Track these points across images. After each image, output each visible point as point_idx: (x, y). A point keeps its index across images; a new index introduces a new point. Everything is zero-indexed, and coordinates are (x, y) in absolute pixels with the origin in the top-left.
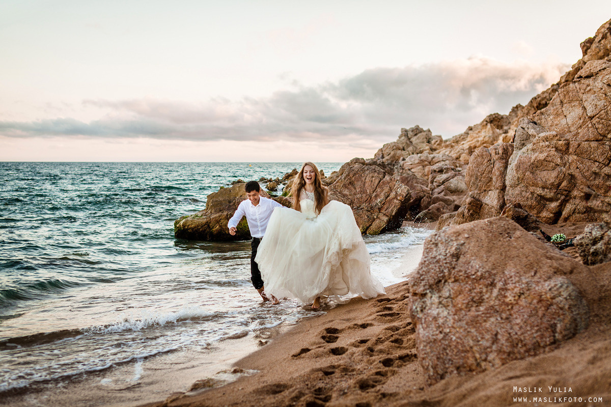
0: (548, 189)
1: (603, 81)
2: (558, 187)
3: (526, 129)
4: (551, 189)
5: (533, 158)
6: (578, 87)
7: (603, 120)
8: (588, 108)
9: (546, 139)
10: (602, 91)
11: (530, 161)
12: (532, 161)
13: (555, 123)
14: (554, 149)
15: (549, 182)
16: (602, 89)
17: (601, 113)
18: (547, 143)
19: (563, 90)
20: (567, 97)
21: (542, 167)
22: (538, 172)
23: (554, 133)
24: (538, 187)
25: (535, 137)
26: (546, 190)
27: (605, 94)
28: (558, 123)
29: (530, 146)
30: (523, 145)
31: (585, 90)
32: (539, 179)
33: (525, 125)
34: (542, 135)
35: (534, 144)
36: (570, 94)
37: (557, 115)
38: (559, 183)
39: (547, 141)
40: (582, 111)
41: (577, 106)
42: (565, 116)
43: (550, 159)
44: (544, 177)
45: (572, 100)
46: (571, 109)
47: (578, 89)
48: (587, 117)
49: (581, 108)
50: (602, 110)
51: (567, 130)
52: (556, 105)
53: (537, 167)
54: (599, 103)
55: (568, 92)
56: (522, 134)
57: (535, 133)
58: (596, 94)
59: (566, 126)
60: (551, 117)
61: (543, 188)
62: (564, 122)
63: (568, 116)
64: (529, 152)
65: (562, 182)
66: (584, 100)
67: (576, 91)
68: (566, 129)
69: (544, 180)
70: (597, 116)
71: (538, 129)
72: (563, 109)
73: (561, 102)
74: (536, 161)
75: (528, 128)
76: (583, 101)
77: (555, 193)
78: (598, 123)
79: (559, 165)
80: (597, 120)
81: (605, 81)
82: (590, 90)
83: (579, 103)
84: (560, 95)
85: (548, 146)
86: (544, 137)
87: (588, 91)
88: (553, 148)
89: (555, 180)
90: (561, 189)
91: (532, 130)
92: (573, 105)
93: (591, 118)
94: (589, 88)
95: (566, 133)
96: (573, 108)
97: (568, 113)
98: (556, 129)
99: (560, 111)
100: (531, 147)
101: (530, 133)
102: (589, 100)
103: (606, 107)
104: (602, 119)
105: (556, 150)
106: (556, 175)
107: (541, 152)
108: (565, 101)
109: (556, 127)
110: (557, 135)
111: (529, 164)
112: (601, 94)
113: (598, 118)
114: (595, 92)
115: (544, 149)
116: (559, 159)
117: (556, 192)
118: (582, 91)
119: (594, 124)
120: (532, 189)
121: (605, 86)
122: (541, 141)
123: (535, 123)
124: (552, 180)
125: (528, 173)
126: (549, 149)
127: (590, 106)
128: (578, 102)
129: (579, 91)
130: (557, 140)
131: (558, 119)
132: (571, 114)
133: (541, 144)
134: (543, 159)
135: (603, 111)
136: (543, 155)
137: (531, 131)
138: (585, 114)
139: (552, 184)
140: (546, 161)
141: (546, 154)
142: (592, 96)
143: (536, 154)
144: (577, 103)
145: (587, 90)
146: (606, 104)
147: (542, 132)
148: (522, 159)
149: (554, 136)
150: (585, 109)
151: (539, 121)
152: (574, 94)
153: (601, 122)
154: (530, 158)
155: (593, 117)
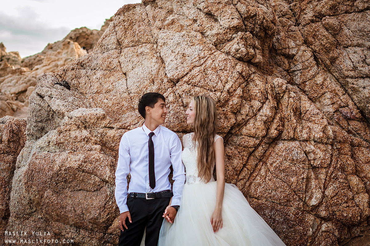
0: (86, 229)
1: (198, 5)
2: (107, 228)
3: (46, 98)
4: (92, 230)
5: (58, 162)
6: (151, 14)
7: (197, 89)
8: (167, 60)
9: (84, 124)
10: (196, 25)
11: (51, 168)
12: (56, 168)
13: (106, 86)
14: (98, 147)
15: (89, 216)
16: (195, 21)
17: (193, 72)
18: (85, 133)
19: (122, 18)
20: (129, 32)
21: (74, 183)
22: (68, 192)
23: (100, 112)
24: (68, 224)
25: (63, 116)
26: (82, 232)
27: (202, 34)
28: (110, 87)
29: (52, 135)
30: (42, 131)
31: (163, 21)
32: (69, 208)
33: (45, 89)
34: (77, 113)
35: (60, 132)
36: (136, 27)
37: (110, 70)
38: (108, 220)
39: (85, 128)
40: (157, 66)
41: (147, 54)
42: (125, 74)
43: (89, 167)
44: (79, 204)
45: (139, 41)
46: (135, 59)
47: (150, 18)
48: (165, 80)
49: (154, 60)
50: (195, 66)
51: (126, 104)
52: (108, 50)
53: (65, 182)
54: (188, 51)
55: (131, 24)
56: (38, 108)
57: (63, 109)
58: (184, 33)
59: (126, 95)
60: (99, 74)
61: (78, 227)
62: (121, 86)
63: (130, 75)
64: (52, 148)
65: (115, 218)
66: (160, 42)
67: (146, 21)
68: (124, 103)
69: (79, 212)
70: (186, 79)
71: (70, 99)
72: (122, 59)
73: (119, 43)
74: (63, 169)
75: (50, 97)
76: (160, 44)
77: (100, 239)
78: (188, 93)
79: (107, 182)
80: (186, 87)
81: (201, 6)
82: (173, 22)
83: (152, 49)
84: (117, 28)
85: (87, 140)
86: (79, 118)
87: (168, 25)
88: (96, 144)
89: (100, 214)
90: (111, 234)
91: (58, 102)
92: (140, 51)
93: (174, 82)
94: (170, 18)
95: (124, 111)
96: (140, 57)
97: (130, 67)
98: (106, 101)
99: (115, 62)
100: (54, 138)
101: (54, 108)
102: (170, 43)
103: (202, 61)
104: (195, 86)
105: (101, 150)
106: (102, 203)
107: (74, 151)
108: (126, 41)
109: (107, 95)
110: (104, 117)
111: (51, 173)
112: (193, 33)
113: (187, 83)
114: (182, 26)
115: (79, 145)
116: (108, 169)
117: (102, 238)
118: (158, 23)
119: (180, 96)
120: (56, 226)
121: (202, 15)
122: (74, 127)
123: (67, 86)
124: (94, 214)
125: (48, 193)
126: (88, 146)
127: (172, 58)
128: (149, 46)
129: (152, 22)
130: (105, 127)
131: (112, 79)
132: (136, 70)
133: (73, 134)
134: (76, 166)
135: (197, 69)
136: (77, 158)
137: (56, 104)
138: (161, 72)
139: (94, 221)
140: (83, 172)
141: (81, 157)
142: (177, 34)
143: (64, 155)
144: (145, 49)
145: (166, 22)
146: (202, 55)
147: (78, 106)
148: (37, 161)
149: (98, 119)
150: (163, 62)
151: (74, 82)
152: (142, 28)
153: (192, 92)
154: (53, 161)
155: (178, 81)
